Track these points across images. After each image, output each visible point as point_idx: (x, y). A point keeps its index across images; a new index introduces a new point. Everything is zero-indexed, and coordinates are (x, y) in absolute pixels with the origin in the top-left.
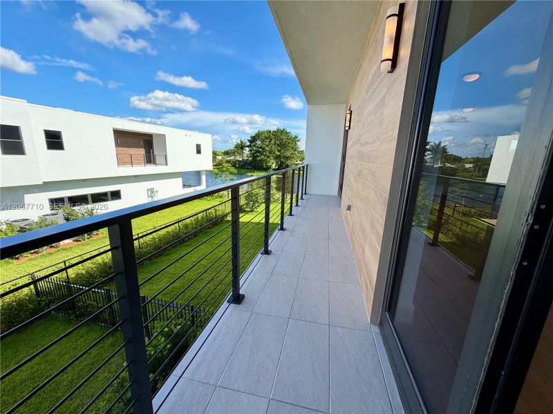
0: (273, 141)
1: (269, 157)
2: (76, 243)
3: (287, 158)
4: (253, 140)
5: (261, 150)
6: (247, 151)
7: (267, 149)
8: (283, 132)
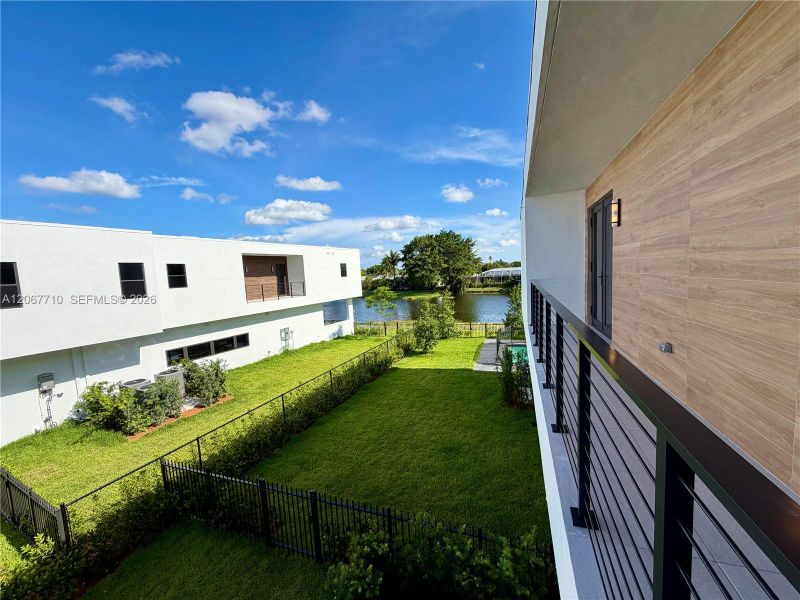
0: (437, 248)
1: (431, 271)
2: (199, 410)
3: (459, 271)
4: (408, 250)
5: (420, 263)
6: (400, 266)
7: (430, 260)
8: (449, 235)
